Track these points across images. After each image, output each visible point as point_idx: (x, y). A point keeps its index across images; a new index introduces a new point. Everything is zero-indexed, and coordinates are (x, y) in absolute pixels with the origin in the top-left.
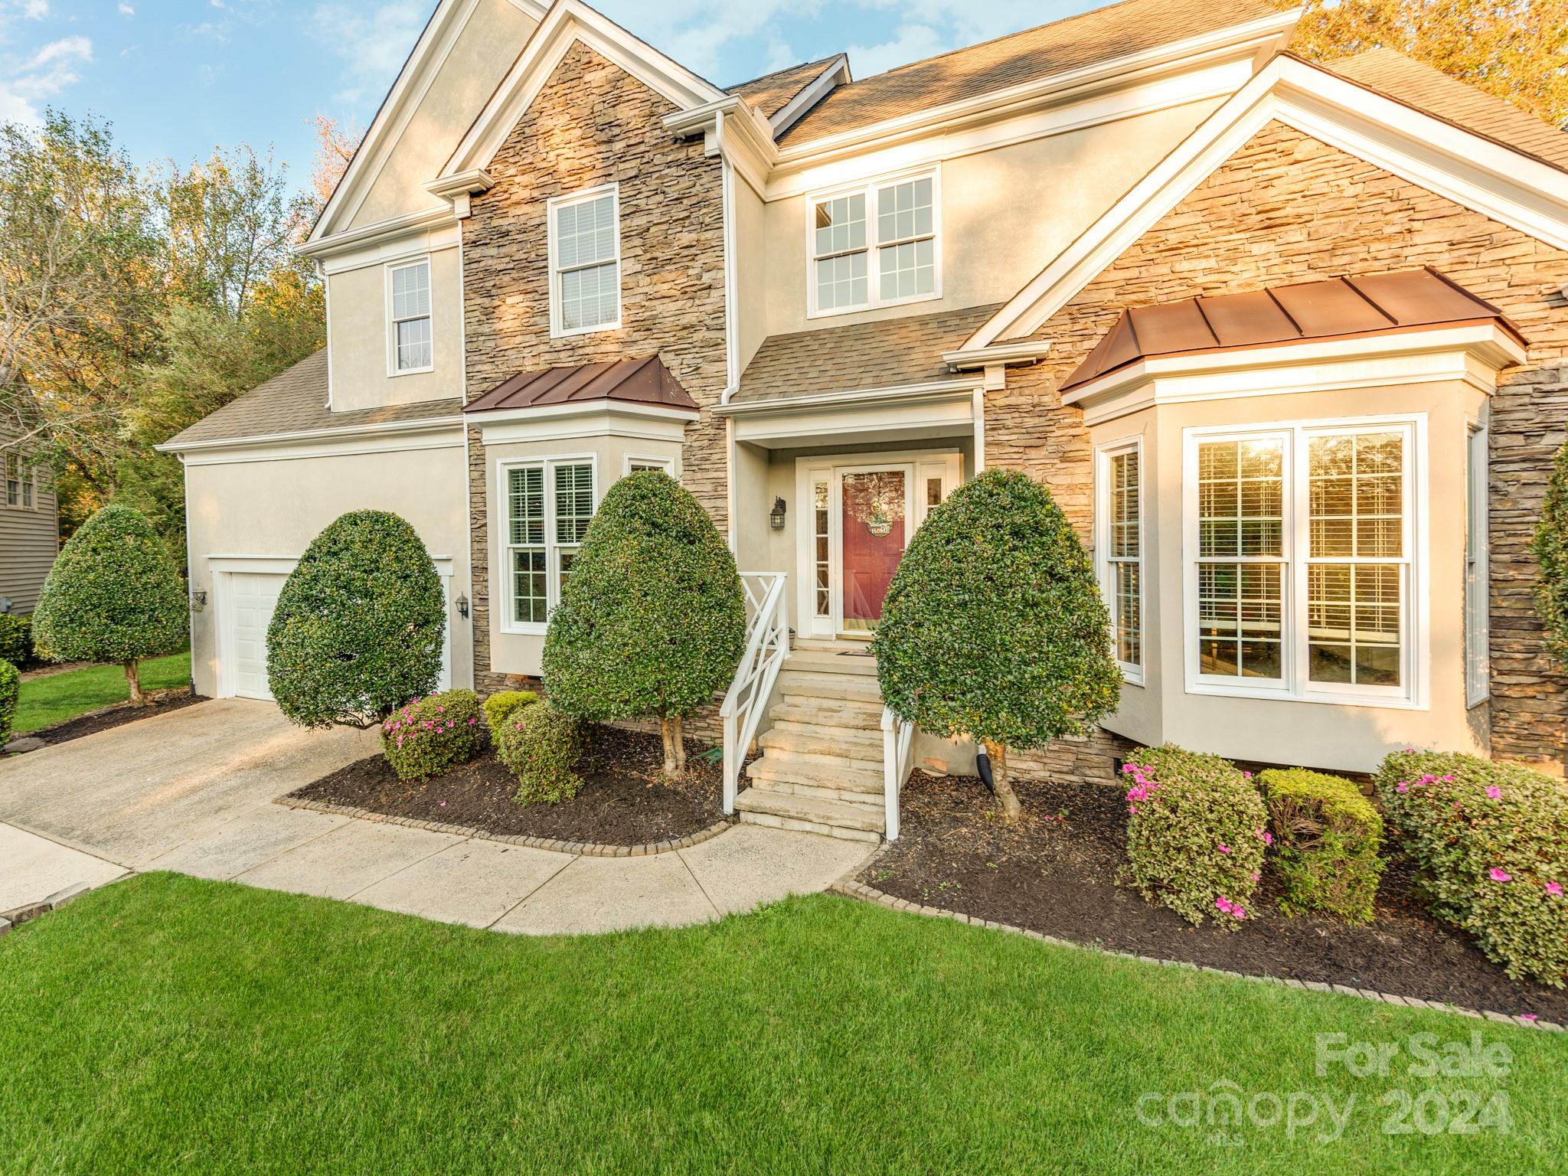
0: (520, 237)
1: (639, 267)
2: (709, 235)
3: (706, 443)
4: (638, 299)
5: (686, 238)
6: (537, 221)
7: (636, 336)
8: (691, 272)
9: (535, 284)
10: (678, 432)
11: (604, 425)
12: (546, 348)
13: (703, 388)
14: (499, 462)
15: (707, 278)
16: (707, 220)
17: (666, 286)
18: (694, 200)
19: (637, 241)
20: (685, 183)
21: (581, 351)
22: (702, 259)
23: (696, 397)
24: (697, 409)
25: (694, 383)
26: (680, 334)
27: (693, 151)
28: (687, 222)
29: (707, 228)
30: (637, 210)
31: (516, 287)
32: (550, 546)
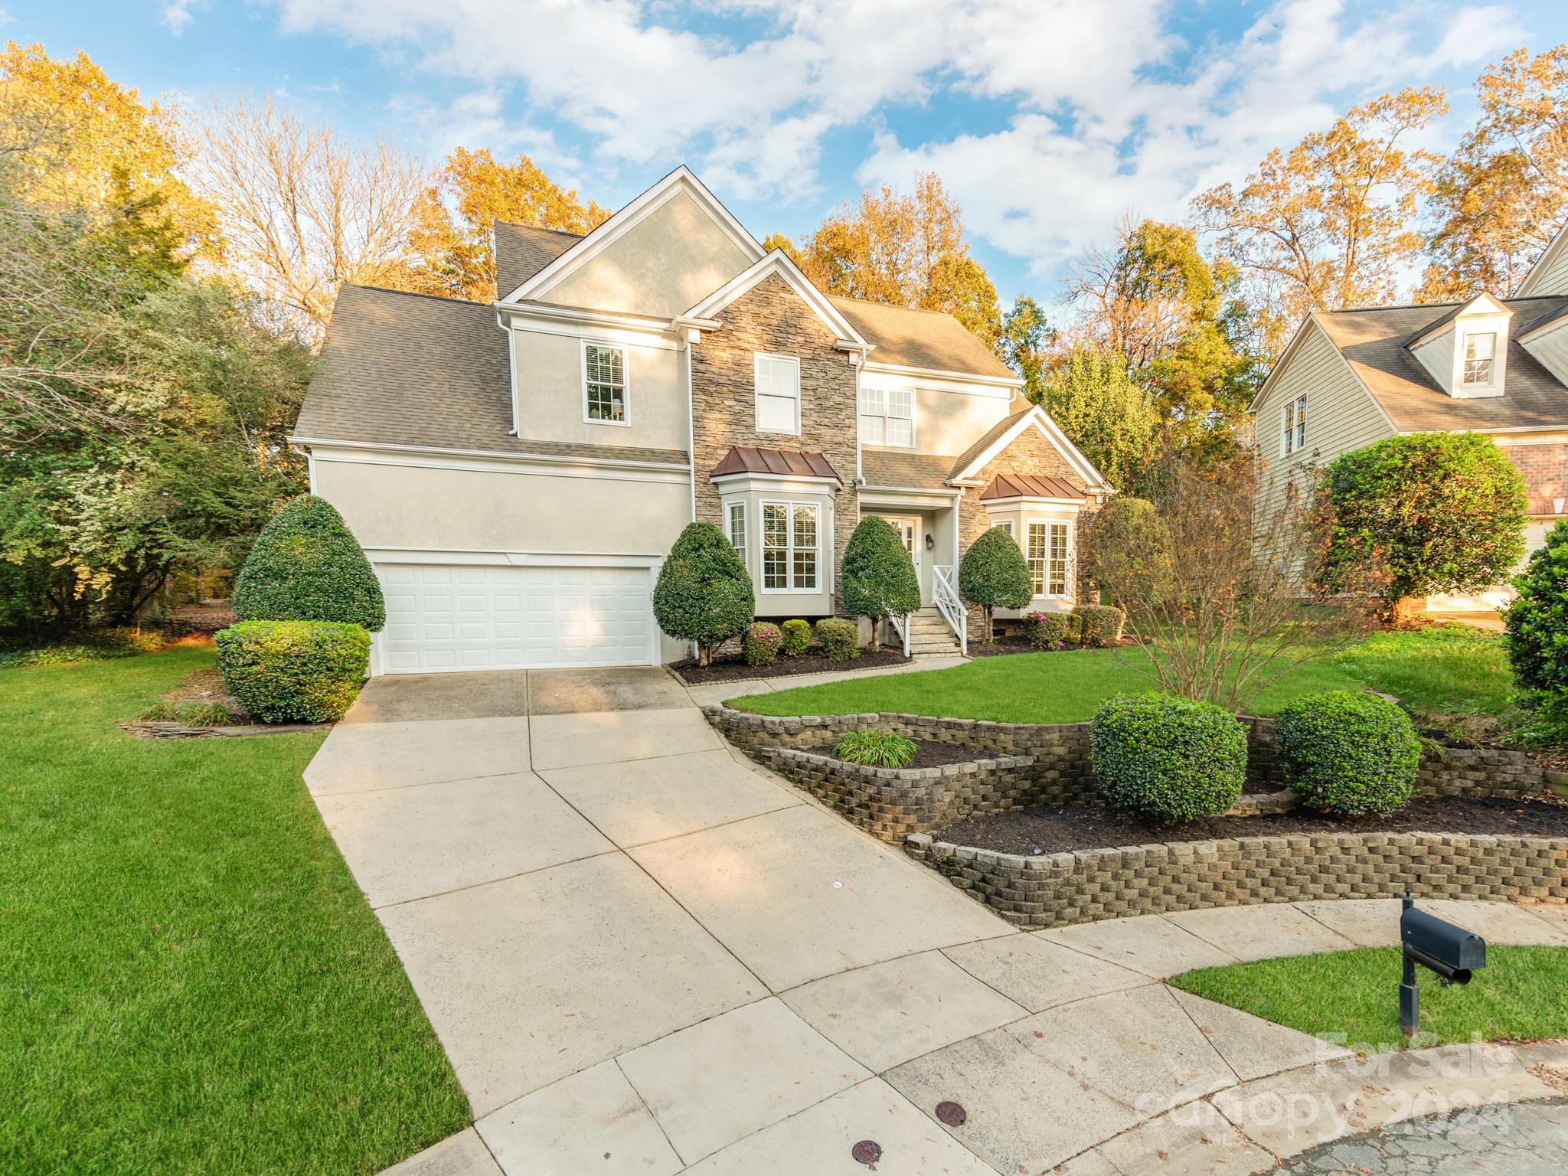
0: (736, 368)
1: (812, 407)
2: (849, 401)
4: (811, 423)
5: (838, 399)
6: (747, 362)
7: (809, 441)
8: (839, 416)
9: (746, 398)
12: (754, 436)
13: (845, 475)
15: (847, 421)
16: (848, 394)
17: (826, 420)
18: (842, 382)
19: (811, 393)
20: (837, 372)
21: (776, 443)
22: (845, 412)
24: (842, 484)
25: (842, 470)
26: (834, 446)
27: (842, 358)
28: (838, 391)
29: (848, 397)
30: (811, 377)
31: (732, 396)
32: (791, 548)
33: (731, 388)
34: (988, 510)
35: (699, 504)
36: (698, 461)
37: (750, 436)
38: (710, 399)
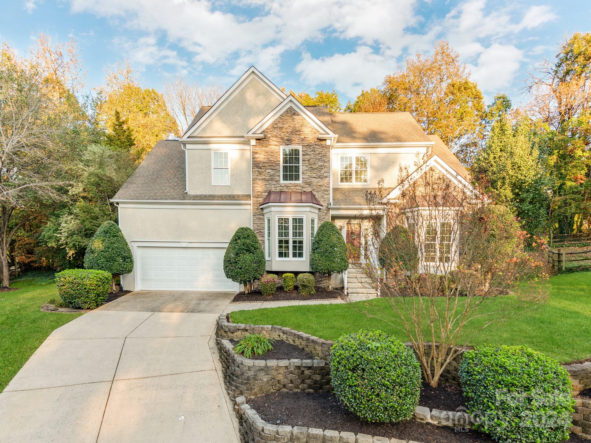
0: (271, 154)
1: (307, 169)
2: (326, 164)
3: (324, 214)
4: (307, 177)
5: (320, 164)
6: (277, 151)
7: (306, 186)
8: (321, 172)
9: (276, 168)
10: (317, 211)
11: (308, 209)
12: (279, 185)
13: (324, 201)
15: (325, 175)
16: (326, 161)
17: (314, 175)
18: (323, 155)
19: (307, 162)
20: (320, 150)
21: (290, 188)
22: (324, 170)
23: (322, 203)
24: (322, 206)
25: (322, 199)
26: (318, 187)
27: (323, 143)
28: (320, 160)
29: (326, 162)
30: (307, 154)
31: (269, 167)
32: (291, 238)
33: (269, 164)
35: (254, 218)
36: (254, 199)
37: (278, 185)
38: (260, 170)
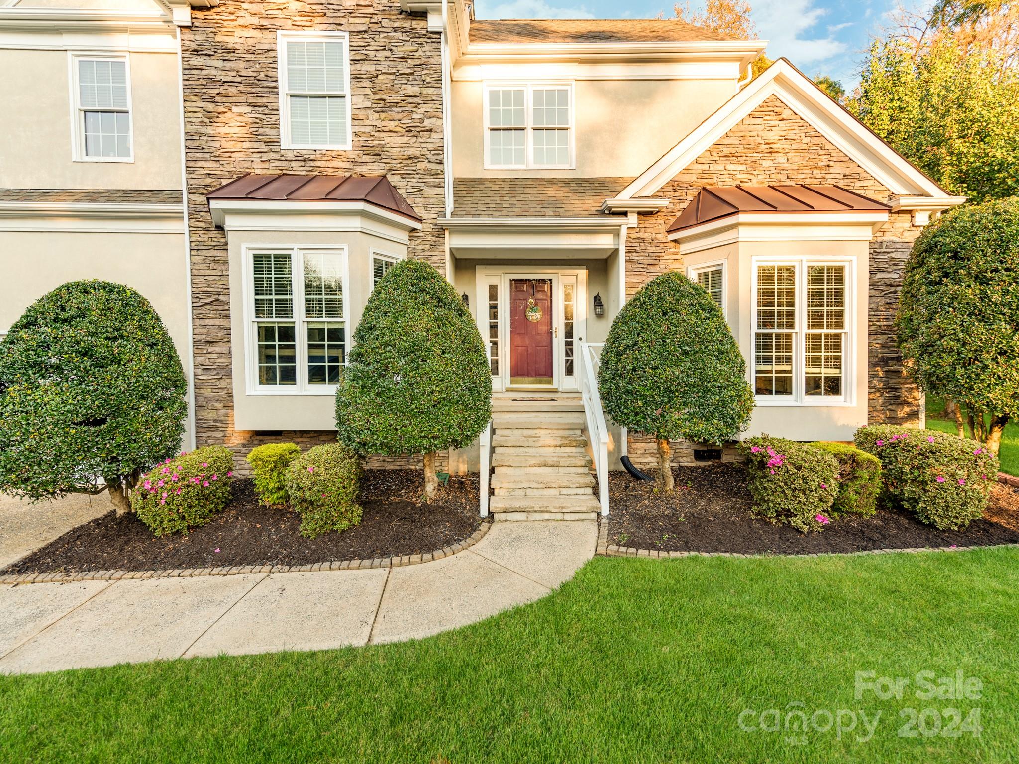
0: (249, 57)
1: (369, 104)
2: (430, 91)
3: (428, 247)
4: (368, 129)
5: (410, 90)
6: (267, 47)
7: (365, 158)
8: (414, 116)
9: (265, 100)
10: (404, 237)
11: (356, 223)
12: (277, 156)
13: (425, 206)
14: (244, 246)
15: (428, 123)
16: (428, 79)
17: (392, 123)
18: (418, 62)
19: (367, 84)
20: (409, 47)
21: (312, 164)
22: (424, 108)
23: (419, 211)
24: (420, 220)
25: (418, 201)
26: (405, 162)
27: (418, 25)
28: (411, 78)
29: (428, 85)
30: (366, 59)
31: (243, 99)
32: (299, 320)
33: (241, 87)
34: (684, 248)
35: (196, 259)
36: (192, 197)
37: (272, 155)
38: (210, 107)
